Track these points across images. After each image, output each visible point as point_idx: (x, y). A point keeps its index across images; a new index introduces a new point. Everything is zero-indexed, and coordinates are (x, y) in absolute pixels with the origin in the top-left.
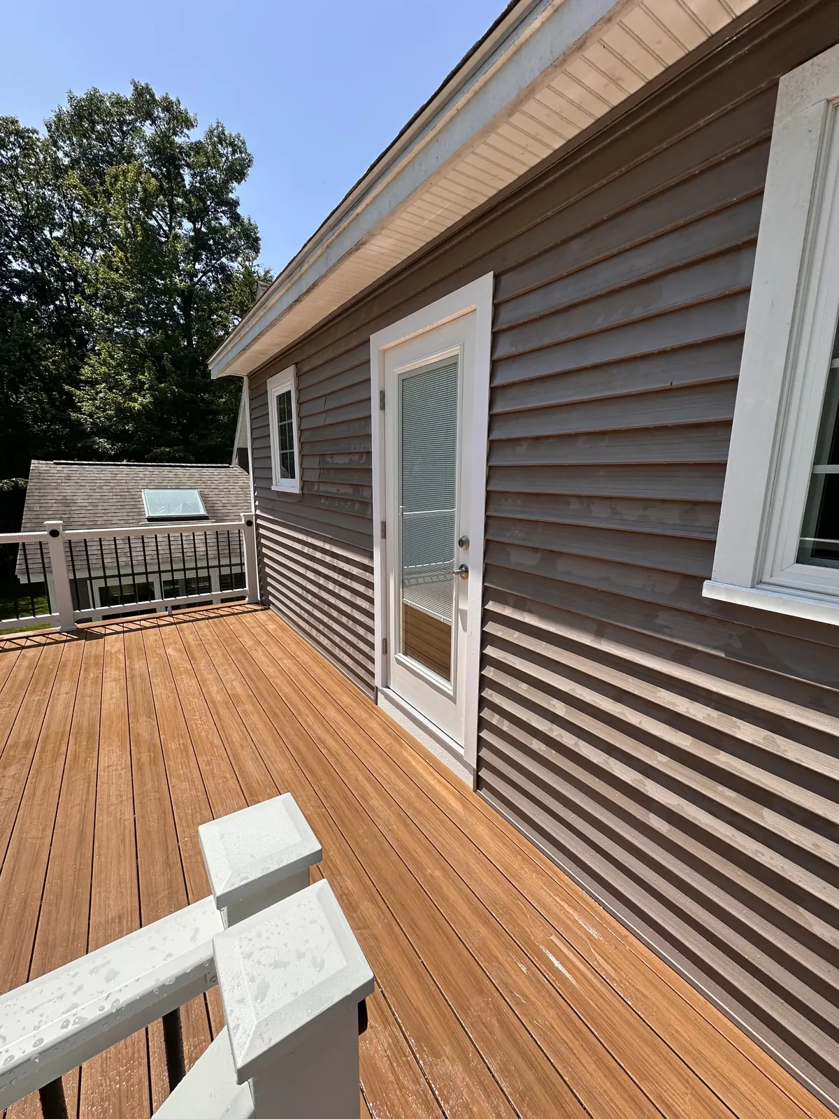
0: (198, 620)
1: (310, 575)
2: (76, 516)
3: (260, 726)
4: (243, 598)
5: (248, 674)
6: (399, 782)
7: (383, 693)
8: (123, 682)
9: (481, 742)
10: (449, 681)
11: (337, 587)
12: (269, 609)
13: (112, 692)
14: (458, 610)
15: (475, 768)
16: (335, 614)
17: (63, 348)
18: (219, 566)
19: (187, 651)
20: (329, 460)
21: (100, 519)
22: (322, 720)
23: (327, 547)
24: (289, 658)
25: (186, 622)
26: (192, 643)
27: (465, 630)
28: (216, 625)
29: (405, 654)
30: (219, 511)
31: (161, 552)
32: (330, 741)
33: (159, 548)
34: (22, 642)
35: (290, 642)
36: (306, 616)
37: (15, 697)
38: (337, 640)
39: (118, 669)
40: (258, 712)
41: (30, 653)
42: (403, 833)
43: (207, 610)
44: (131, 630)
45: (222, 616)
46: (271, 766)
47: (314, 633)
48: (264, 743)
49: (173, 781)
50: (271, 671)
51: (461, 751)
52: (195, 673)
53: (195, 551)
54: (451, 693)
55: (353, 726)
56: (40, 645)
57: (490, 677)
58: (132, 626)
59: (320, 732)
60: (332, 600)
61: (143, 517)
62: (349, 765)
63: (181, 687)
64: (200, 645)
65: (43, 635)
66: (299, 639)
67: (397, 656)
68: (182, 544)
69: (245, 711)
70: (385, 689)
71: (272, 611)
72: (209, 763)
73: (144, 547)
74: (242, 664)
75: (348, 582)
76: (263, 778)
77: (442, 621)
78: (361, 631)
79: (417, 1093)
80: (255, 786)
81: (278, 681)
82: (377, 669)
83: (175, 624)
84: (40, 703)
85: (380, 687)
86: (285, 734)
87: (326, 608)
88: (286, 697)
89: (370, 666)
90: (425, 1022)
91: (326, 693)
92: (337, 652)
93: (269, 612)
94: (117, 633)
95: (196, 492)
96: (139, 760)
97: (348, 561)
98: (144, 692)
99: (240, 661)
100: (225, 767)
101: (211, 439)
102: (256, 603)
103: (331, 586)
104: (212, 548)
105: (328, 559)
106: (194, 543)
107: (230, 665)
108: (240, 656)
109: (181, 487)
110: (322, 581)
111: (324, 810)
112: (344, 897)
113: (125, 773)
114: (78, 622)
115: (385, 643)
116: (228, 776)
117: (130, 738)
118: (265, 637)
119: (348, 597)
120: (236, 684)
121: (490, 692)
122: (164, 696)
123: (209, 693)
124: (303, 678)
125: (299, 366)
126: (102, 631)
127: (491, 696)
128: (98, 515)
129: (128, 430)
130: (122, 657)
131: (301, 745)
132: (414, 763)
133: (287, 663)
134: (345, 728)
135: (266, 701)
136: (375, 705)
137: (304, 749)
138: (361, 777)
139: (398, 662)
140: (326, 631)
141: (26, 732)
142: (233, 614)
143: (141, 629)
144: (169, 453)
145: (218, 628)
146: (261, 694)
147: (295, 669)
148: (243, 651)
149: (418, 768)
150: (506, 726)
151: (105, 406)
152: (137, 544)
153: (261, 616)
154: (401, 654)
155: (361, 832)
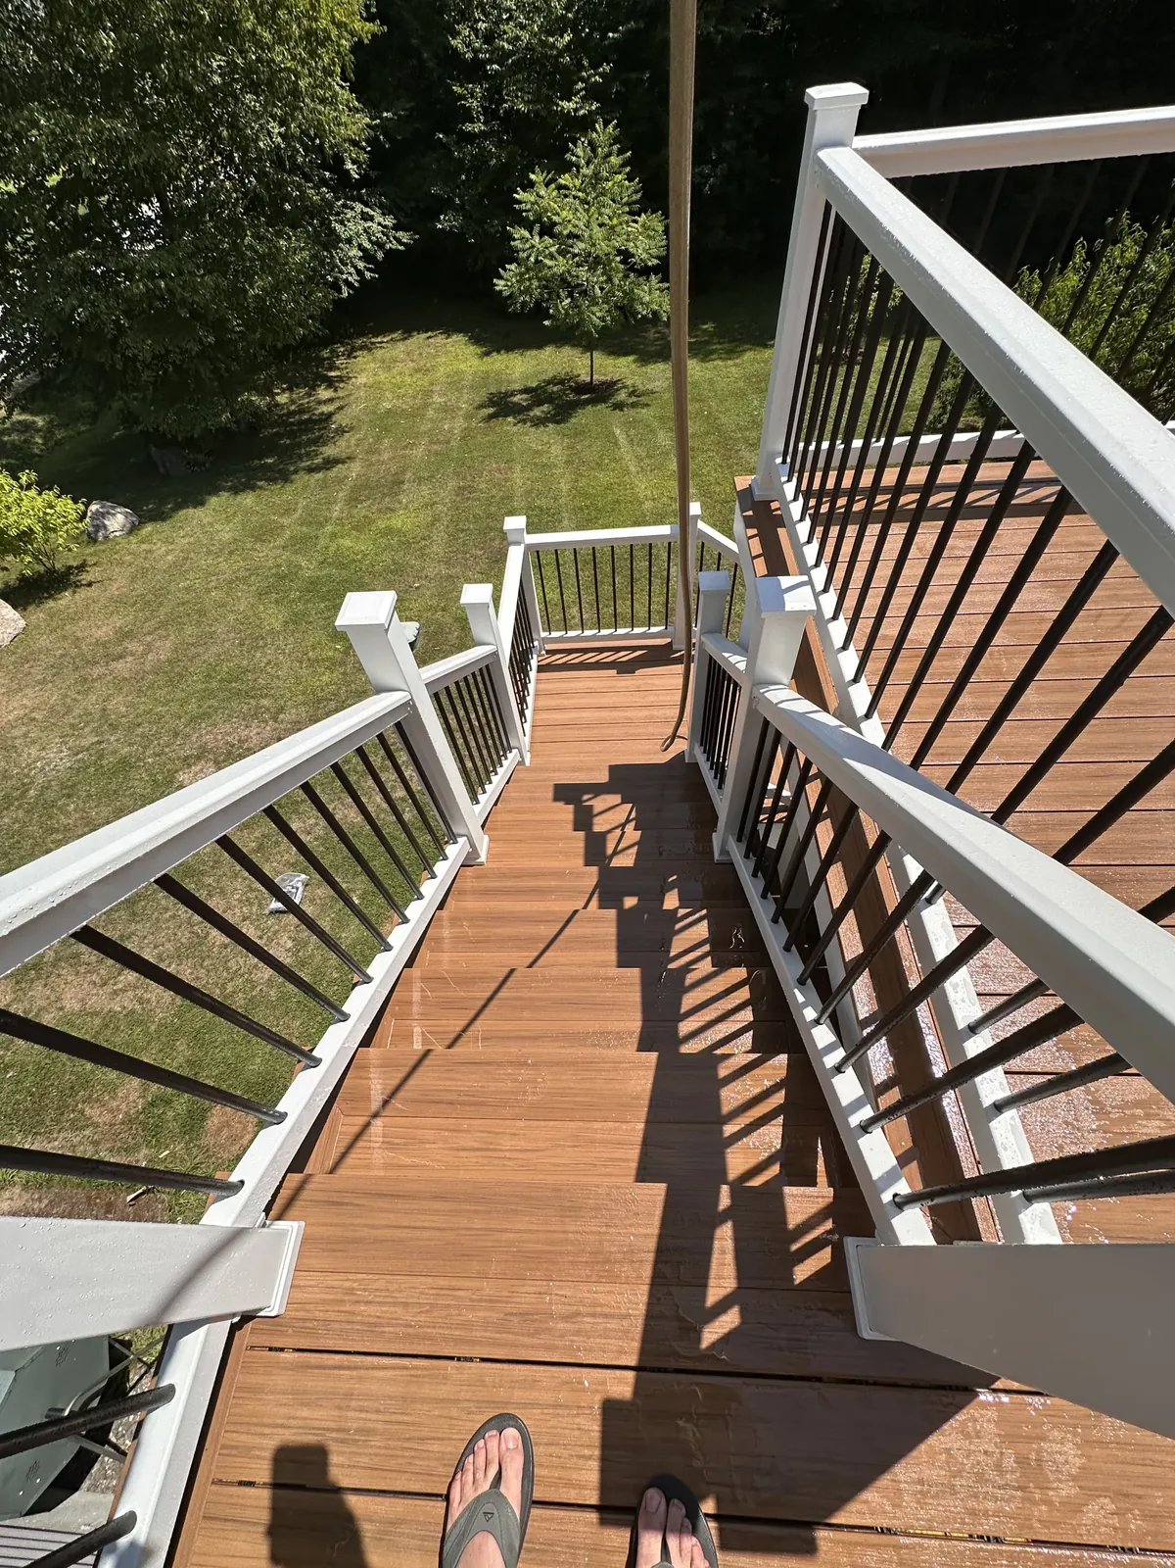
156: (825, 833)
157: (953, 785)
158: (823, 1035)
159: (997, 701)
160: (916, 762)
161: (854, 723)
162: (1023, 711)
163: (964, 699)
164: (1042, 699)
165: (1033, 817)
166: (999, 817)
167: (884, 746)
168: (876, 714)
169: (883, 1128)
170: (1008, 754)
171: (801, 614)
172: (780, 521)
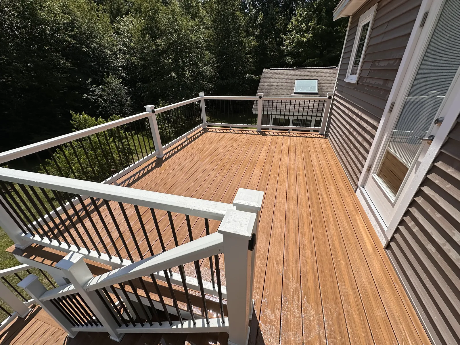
0: (297, 136)
1: (348, 126)
2: (272, 90)
3: (302, 181)
4: (318, 131)
5: (306, 162)
6: (346, 225)
7: (360, 189)
8: (267, 151)
9: (397, 230)
10: (395, 195)
11: (357, 134)
12: (327, 138)
13: (263, 153)
14: (416, 161)
15: (389, 240)
16: (352, 147)
17: (284, 16)
18: (316, 116)
19: (289, 147)
20: (377, 64)
21: (279, 92)
22: (326, 188)
23: (360, 113)
24: (325, 161)
25: (293, 136)
26: (292, 144)
27: (415, 173)
28: (303, 140)
29: (378, 175)
30: (324, 91)
31: (296, 107)
32: (325, 197)
33: (296, 106)
34: (247, 132)
35: (329, 154)
36: (340, 145)
37: (241, 147)
38: (349, 159)
39: (267, 147)
40: (303, 176)
41: (248, 135)
42: (337, 242)
43: (302, 134)
44: (275, 135)
45: (307, 137)
46: (299, 195)
47: (341, 153)
48: (300, 187)
49: (269, 185)
50: (315, 163)
51: (386, 229)
52: (288, 155)
53: (308, 108)
54: (393, 202)
55: (338, 196)
56: (251, 134)
57: (418, 202)
58: (276, 134)
59: (324, 193)
60: (353, 140)
61: (293, 92)
62: (328, 208)
63: (282, 158)
64: (294, 146)
65: (252, 131)
66: (334, 154)
67: (373, 175)
68: (304, 105)
69: (299, 174)
70: (362, 188)
71: (328, 140)
72: (280, 185)
73: (290, 104)
74: (306, 157)
75: (363, 133)
76: (295, 198)
77: (405, 164)
78: (361, 158)
79: (297, 304)
80: (291, 198)
81: (316, 168)
82: (361, 177)
83: (289, 136)
84: (246, 150)
85: (359, 186)
86: (309, 187)
87: (349, 143)
88: (316, 175)
89: (358, 175)
90: (310, 293)
91: (334, 179)
92: (347, 164)
93: (327, 140)
94: (271, 135)
95: (316, 81)
96: (263, 176)
97: (367, 122)
98: (271, 157)
99: (305, 156)
100: (285, 189)
101: (334, 53)
102: (323, 135)
103: (355, 133)
104: (315, 108)
105: (358, 120)
106: (309, 105)
107: (301, 156)
108: (306, 154)
109: (311, 79)
110: (352, 130)
111: (310, 217)
112: (303, 245)
113: (258, 178)
114: (262, 129)
115: (370, 167)
116: (284, 191)
117: (263, 169)
118: (320, 150)
119: (360, 140)
120: (300, 164)
121: (415, 209)
122: (276, 160)
123: (290, 164)
124: (327, 170)
125: (380, 3)
126: (267, 133)
127: (415, 212)
128: (278, 91)
129: (299, 52)
130: (269, 144)
131: (313, 193)
132: (359, 222)
133: (323, 162)
134: (334, 195)
135: (308, 173)
136: (354, 193)
137: (313, 195)
138: (330, 215)
139: (373, 178)
140: (346, 154)
141: (241, 158)
142: (311, 137)
143: (278, 136)
144: (313, 61)
145: (303, 142)
146: (307, 170)
147: (325, 166)
148: (309, 153)
149: (360, 225)
150: (416, 230)
151: (293, 41)
152: (288, 103)
153: (323, 140)
154: (376, 175)
155: (320, 231)
156: (141, 292)
157: (152, 254)
158: (186, 324)
159: (143, 233)
160: (142, 258)
161: (121, 266)
162: (148, 231)
163: (137, 239)
164: (149, 226)
165: (169, 244)
166: (164, 250)
167: (132, 263)
168: (123, 259)
169: (209, 318)
170: (154, 239)
171: (80, 261)
172: (42, 247)
